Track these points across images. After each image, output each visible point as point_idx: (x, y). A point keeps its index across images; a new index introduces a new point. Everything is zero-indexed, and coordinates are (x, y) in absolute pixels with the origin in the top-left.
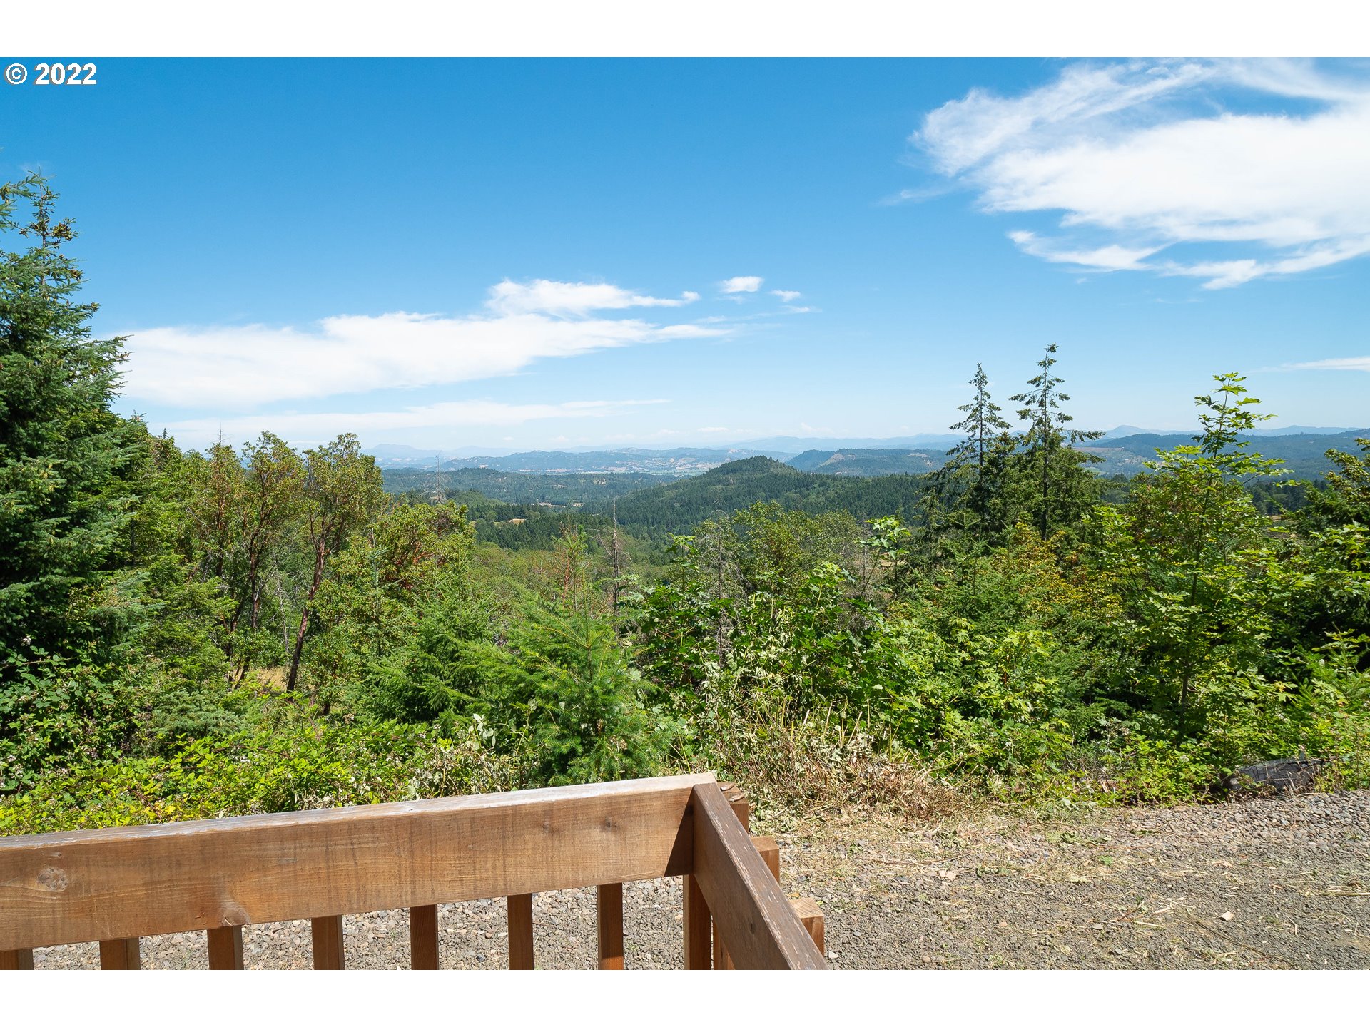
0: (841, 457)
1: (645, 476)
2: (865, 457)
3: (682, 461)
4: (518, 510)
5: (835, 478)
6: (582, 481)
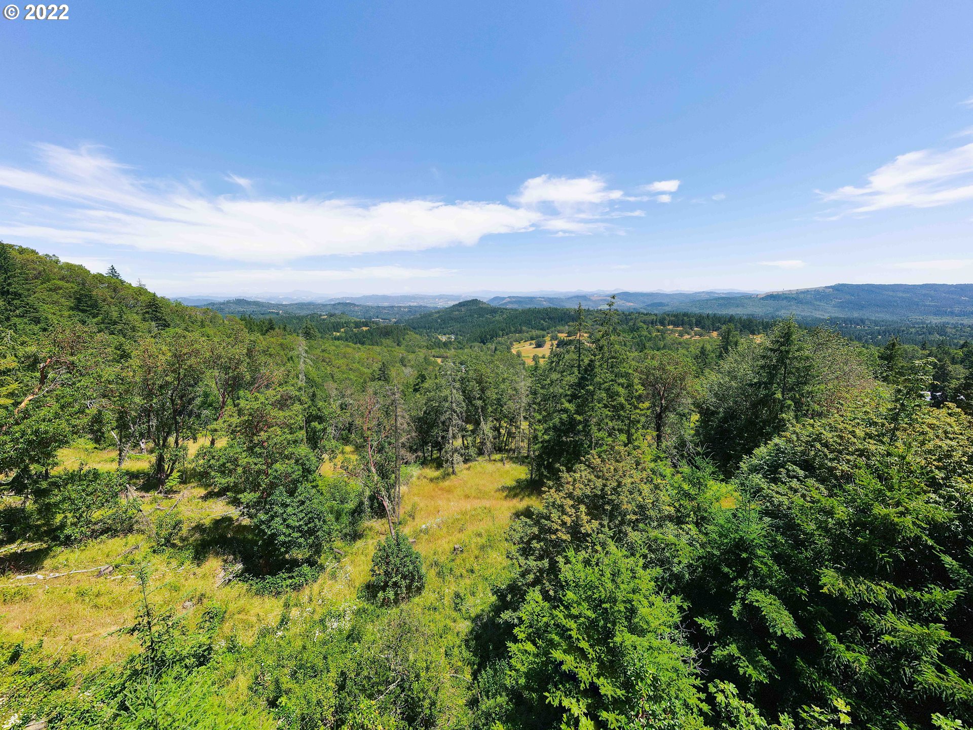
0: (509, 300)
1: (425, 307)
2: (519, 300)
3: (441, 300)
4: (365, 323)
5: (506, 309)
6: (396, 309)
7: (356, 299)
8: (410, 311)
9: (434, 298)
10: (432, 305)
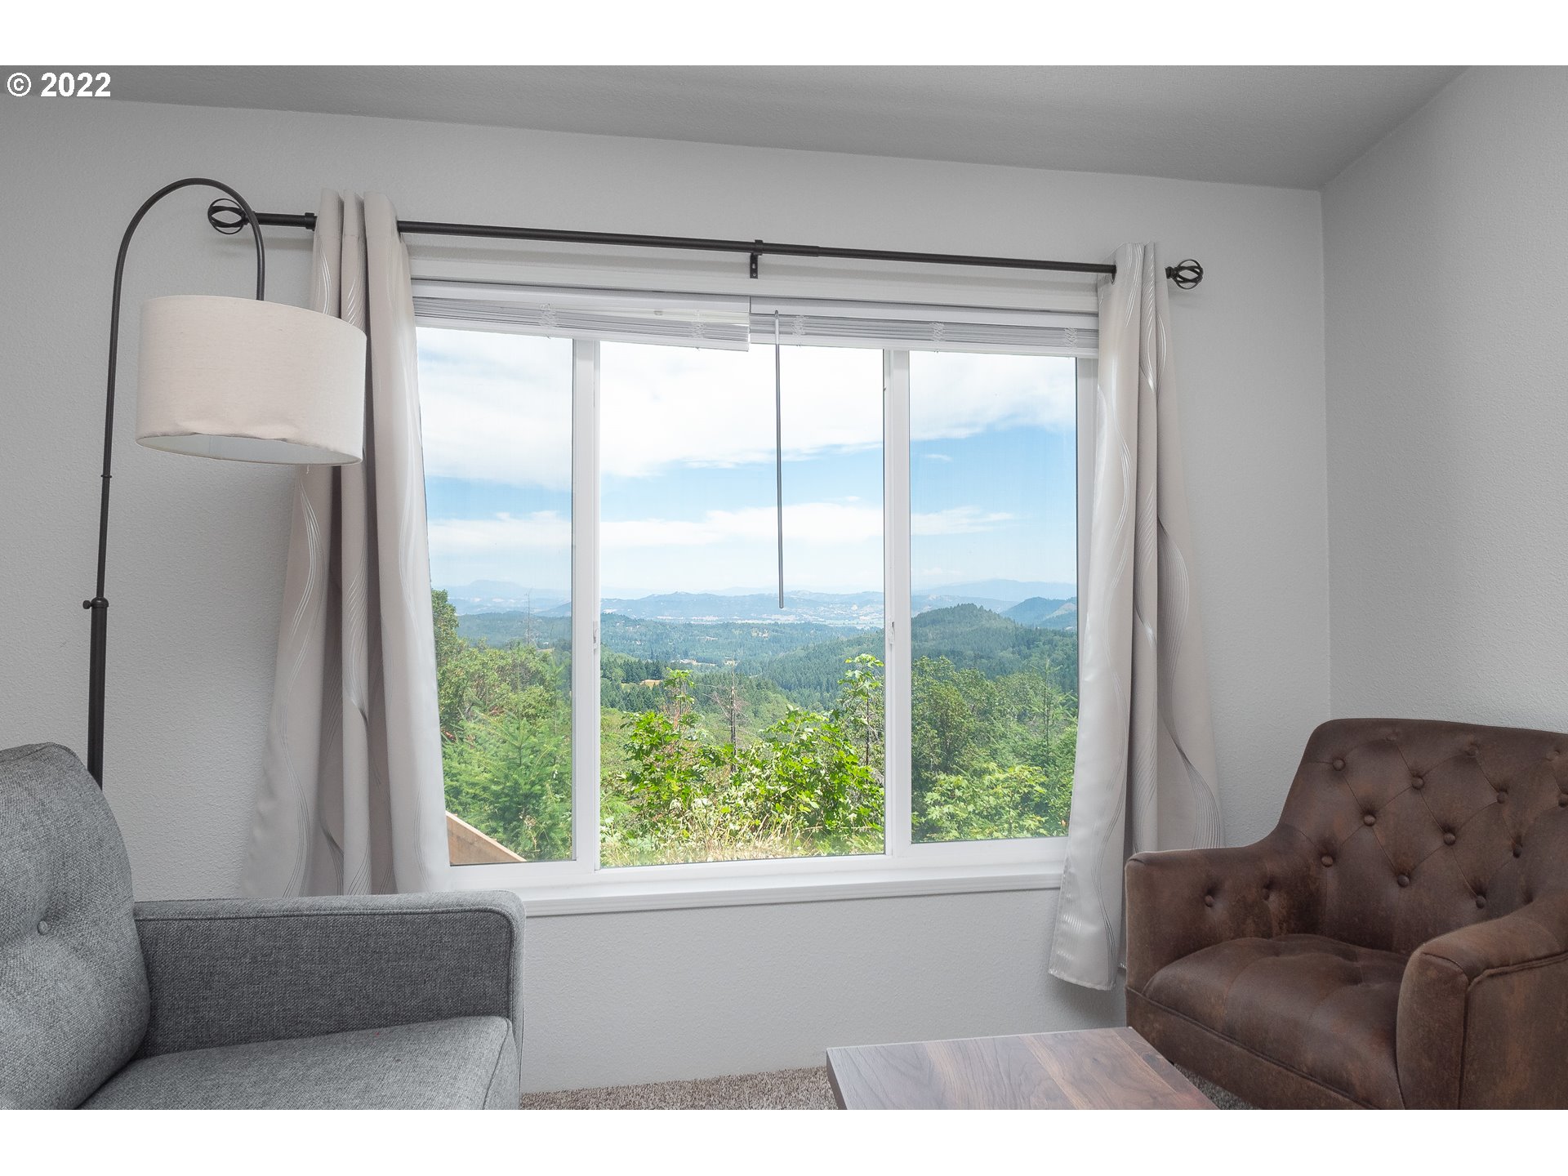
0: (1073, 607)
1: (819, 628)
3: (867, 609)
4: (652, 668)
5: (1064, 635)
6: (737, 632)
7: (631, 603)
8: (775, 640)
9: (847, 601)
10: (839, 623)
